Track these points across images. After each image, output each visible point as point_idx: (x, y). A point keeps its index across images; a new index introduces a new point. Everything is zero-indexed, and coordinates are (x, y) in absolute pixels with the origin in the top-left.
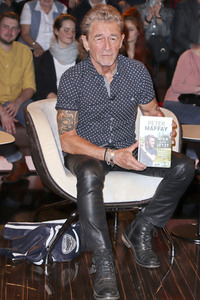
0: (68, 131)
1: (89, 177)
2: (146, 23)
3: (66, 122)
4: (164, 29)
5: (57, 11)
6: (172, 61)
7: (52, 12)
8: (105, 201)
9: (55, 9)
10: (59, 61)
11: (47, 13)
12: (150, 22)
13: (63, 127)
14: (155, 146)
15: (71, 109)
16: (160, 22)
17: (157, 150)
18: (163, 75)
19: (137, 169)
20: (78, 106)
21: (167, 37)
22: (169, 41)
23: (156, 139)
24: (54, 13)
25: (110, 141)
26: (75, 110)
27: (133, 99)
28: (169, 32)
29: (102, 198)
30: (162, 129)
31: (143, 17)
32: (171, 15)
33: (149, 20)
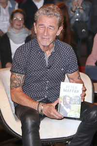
0: (16, 87)
1: (30, 122)
2: (72, 12)
3: (15, 82)
4: (85, 16)
5: (11, 6)
6: (90, 38)
7: (7, 7)
8: (41, 138)
9: (10, 5)
10: (13, 41)
11: (5, 8)
12: (74, 12)
13: (14, 85)
14: (70, 103)
15: (20, 73)
16: (82, 11)
17: (71, 105)
18: (84, 47)
19: (58, 117)
20: (26, 71)
21: (86, 22)
22: (88, 24)
23: (71, 98)
24: (9, 8)
25: (46, 97)
26: (23, 74)
27: (62, 69)
28: (88, 18)
29: (39, 136)
30: (75, 92)
31: (70, 8)
32: (88, 7)
33: (74, 10)
